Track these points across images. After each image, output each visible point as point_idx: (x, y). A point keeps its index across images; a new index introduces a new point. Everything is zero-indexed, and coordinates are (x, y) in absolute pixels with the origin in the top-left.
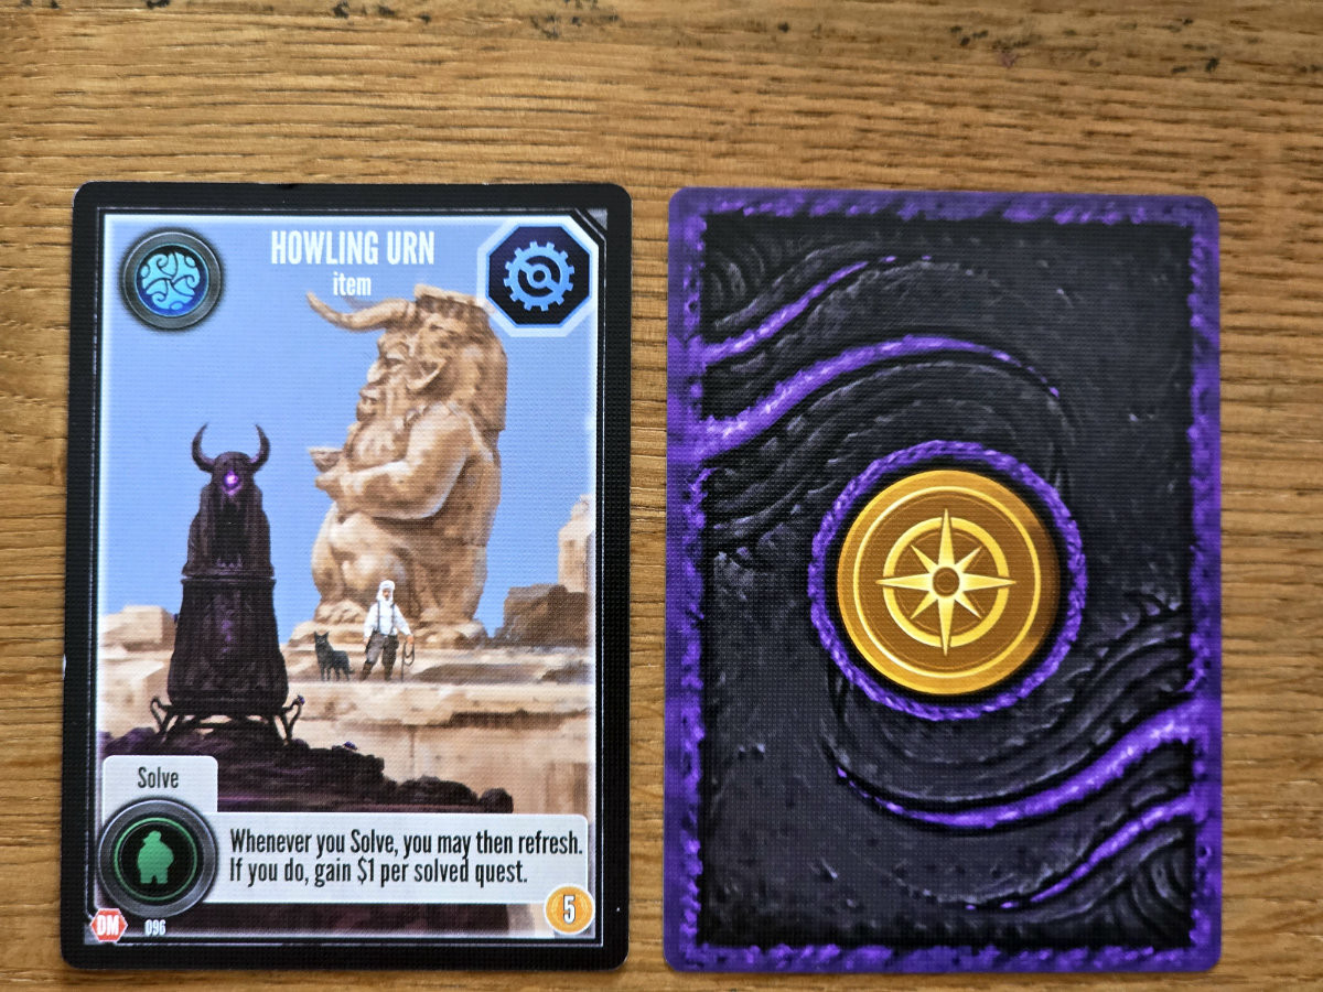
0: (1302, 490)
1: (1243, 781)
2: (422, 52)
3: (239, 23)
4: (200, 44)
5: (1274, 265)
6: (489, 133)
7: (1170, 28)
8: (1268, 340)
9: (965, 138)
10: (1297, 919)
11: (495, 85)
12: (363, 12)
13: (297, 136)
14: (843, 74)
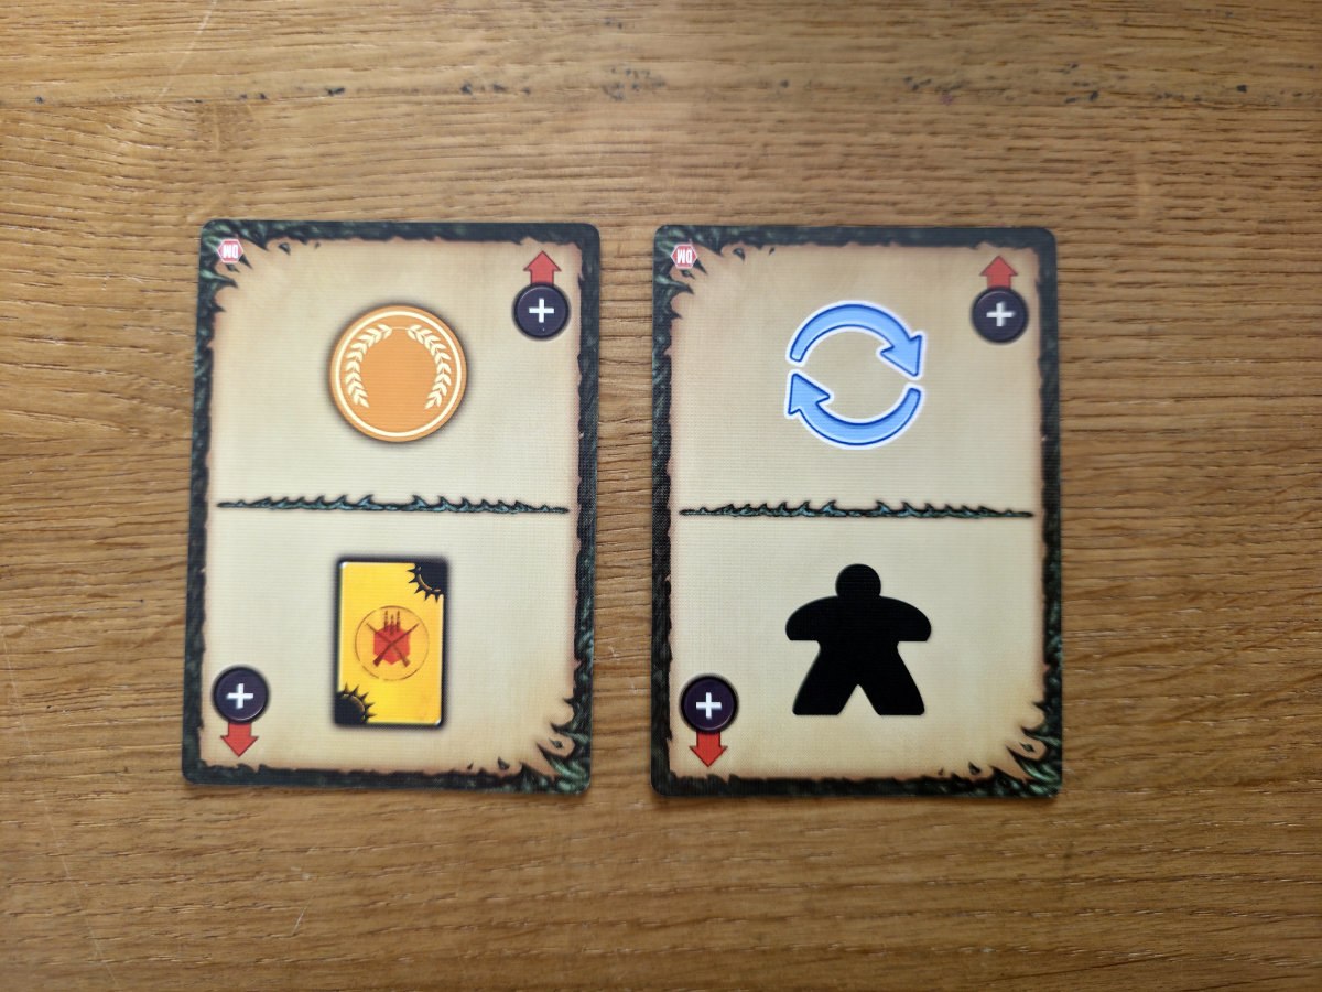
0: (1178, 398)
1: (1148, 612)
2: (525, 115)
3: (394, 102)
4: (367, 119)
5: (1148, 237)
6: (576, 170)
7: (1062, 71)
8: (1147, 292)
9: (920, 156)
10: (1192, 710)
11: (580, 135)
12: (483, 89)
13: (440, 179)
14: (829, 115)
